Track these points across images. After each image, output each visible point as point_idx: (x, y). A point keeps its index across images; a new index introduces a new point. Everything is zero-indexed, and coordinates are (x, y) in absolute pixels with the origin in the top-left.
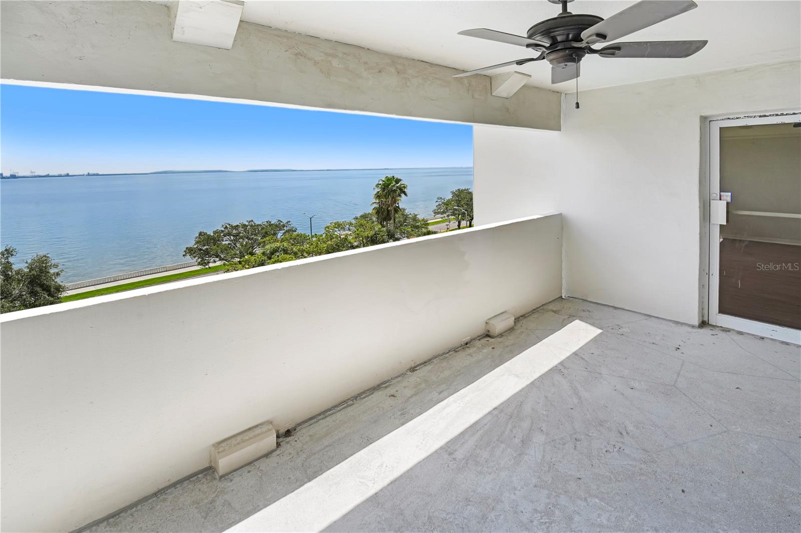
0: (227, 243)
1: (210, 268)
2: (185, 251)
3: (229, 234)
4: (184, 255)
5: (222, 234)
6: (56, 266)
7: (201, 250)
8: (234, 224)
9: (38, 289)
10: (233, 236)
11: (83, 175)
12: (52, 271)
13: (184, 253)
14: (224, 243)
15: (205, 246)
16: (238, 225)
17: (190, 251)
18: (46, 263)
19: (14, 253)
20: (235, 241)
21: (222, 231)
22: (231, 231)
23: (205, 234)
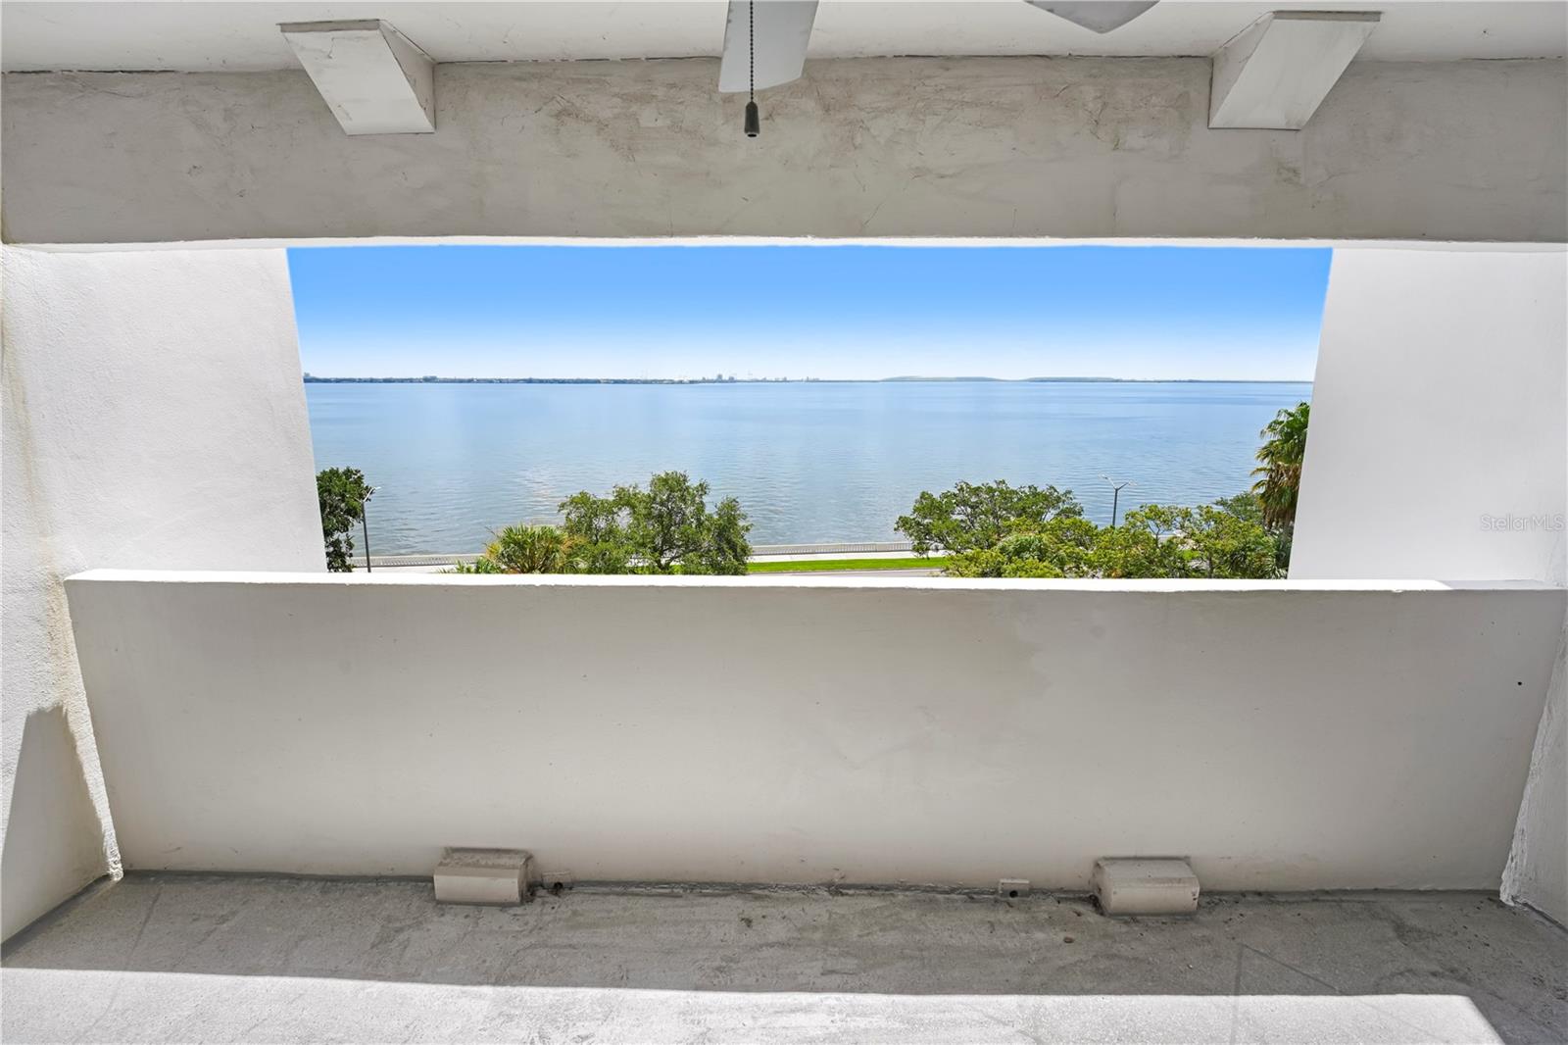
0: (959, 517)
1: (928, 558)
2: (897, 523)
3: (965, 503)
4: (895, 530)
5: (954, 501)
6: (745, 517)
7: (918, 524)
8: (974, 486)
9: (725, 546)
10: (972, 507)
11: (802, 381)
12: (741, 523)
13: (896, 526)
14: (954, 517)
15: (926, 518)
16: (979, 488)
17: (904, 523)
18: (735, 511)
19: (707, 491)
20: (974, 515)
21: (955, 495)
22: (966, 496)
23: (931, 496)
